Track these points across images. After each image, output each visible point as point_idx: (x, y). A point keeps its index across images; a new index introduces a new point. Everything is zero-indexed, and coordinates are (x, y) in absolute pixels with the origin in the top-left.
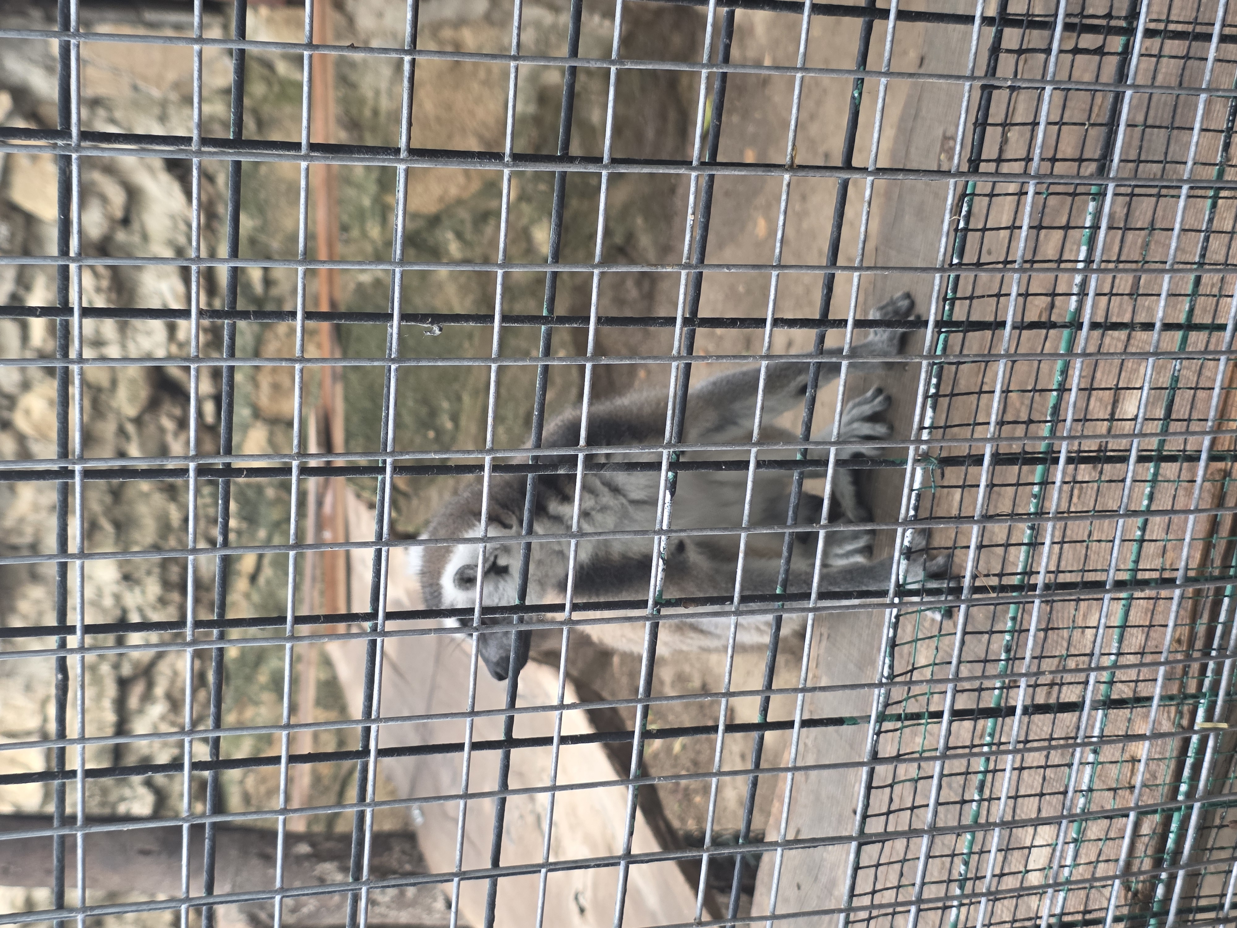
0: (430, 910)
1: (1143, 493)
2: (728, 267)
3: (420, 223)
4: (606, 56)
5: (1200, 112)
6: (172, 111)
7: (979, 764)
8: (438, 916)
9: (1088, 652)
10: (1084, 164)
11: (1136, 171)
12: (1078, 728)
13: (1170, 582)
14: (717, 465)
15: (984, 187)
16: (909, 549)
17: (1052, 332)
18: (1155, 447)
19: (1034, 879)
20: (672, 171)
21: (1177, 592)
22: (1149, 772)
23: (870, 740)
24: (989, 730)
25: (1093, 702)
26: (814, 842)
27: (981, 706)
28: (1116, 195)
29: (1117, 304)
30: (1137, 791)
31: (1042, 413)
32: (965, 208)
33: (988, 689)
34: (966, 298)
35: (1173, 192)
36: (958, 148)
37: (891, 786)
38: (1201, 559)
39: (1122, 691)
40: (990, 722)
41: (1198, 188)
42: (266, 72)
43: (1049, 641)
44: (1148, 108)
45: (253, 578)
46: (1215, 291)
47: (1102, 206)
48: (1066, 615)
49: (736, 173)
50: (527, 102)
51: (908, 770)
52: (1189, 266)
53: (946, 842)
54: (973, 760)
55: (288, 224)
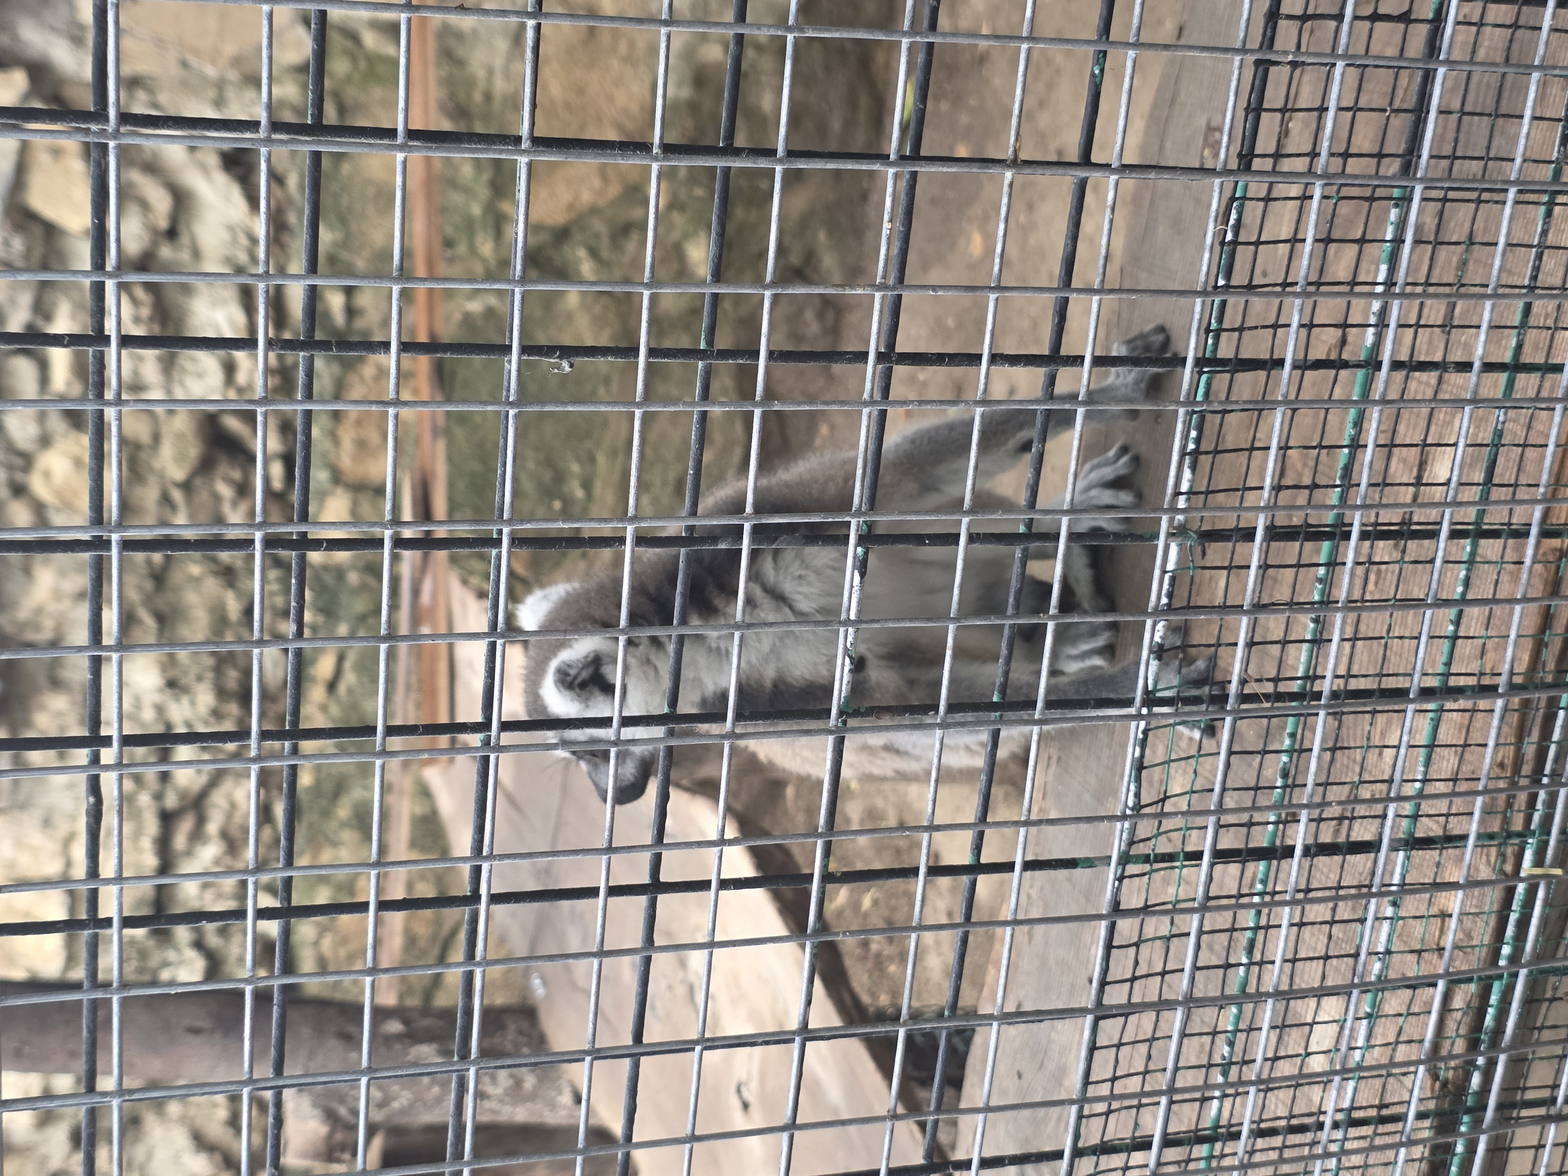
0: (553, 1106)
1: (1457, 579)
2: (934, 288)
3: (543, 238)
4: (782, 22)
5: (1532, 95)
6: (230, 93)
7: (1248, 918)
8: (563, 1113)
9: (1386, 777)
10: (1386, 161)
11: (1451, 169)
12: (1373, 874)
13: (1490, 690)
14: (919, 539)
15: (1257, 188)
16: (1161, 646)
17: (1343, 373)
18: (1472, 519)
19: (1317, 1064)
20: (864, 167)
21: (1500, 703)
22: (1463, 930)
23: (1110, 887)
24: (1260, 876)
25: (1392, 840)
26: (1039, 1016)
27: (1251, 845)
28: (1424, 199)
29: (1426, 339)
30: (1447, 954)
31: (1330, 478)
32: (1234, 216)
33: (1259, 824)
34: (1233, 330)
35: (1496, 197)
36: (1225, 139)
37: (1137, 945)
38: (1530, 663)
39: (1429, 828)
40: (1262, 866)
41: (1528, 191)
42: (349, 44)
43: (1337, 765)
44: (1466, 90)
45: (332, 686)
46: (1550, 322)
47: (1407, 213)
48: (1359, 732)
49: (945, 169)
50: (679, 85)
51: (1158, 926)
52: (1517, 291)
53: (1206, 1019)
54: (1241, 913)
55: (377, 238)
